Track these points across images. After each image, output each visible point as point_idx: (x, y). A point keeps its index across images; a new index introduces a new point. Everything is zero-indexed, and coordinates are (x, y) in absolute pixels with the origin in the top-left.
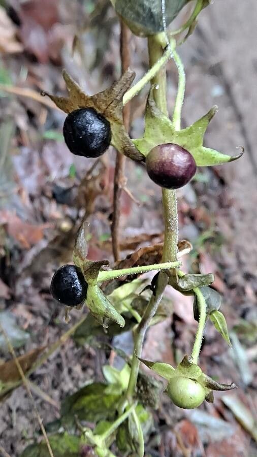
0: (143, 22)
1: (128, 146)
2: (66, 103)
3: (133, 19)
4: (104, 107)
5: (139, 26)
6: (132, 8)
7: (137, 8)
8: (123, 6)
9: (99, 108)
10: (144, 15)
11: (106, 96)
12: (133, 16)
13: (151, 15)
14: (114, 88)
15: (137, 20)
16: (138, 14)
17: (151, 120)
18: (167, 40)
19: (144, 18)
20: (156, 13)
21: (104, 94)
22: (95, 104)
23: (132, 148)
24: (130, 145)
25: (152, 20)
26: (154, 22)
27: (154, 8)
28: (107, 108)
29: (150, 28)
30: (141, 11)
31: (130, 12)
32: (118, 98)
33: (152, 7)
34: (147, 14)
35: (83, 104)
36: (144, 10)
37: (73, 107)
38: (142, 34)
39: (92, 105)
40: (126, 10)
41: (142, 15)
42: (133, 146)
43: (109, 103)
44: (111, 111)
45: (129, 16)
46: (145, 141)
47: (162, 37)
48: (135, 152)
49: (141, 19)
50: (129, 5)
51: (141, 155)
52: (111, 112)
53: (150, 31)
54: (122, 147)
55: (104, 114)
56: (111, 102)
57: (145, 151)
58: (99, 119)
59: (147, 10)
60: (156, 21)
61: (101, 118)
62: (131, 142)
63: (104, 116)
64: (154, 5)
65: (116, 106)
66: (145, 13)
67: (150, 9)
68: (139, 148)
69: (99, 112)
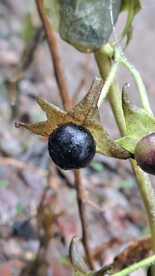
0: (88, 40)
1: (113, 147)
2: (43, 127)
3: (78, 40)
4: (82, 118)
5: (84, 44)
6: (74, 30)
7: (79, 29)
8: (66, 30)
9: (79, 120)
10: (87, 33)
11: (82, 108)
12: (77, 37)
13: (93, 32)
14: (88, 98)
15: (82, 39)
16: (81, 34)
17: (131, 116)
18: (112, 50)
19: (87, 36)
20: (97, 28)
21: (80, 106)
22: (73, 117)
23: (117, 148)
24: (115, 146)
25: (95, 36)
26: (97, 37)
27: (94, 25)
28: (86, 118)
29: (95, 43)
30: (83, 31)
31: (74, 34)
32: (94, 106)
33: (93, 24)
34: (89, 32)
35: (61, 122)
36: (86, 29)
37: (50, 128)
38: (89, 50)
39: (71, 120)
40: (70, 34)
41: (85, 34)
42: (118, 146)
43: (86, 113)
44: (90, 119)
45: (74, 38)
46: (128, 138)
47: (107, 48)
48: (122, 151)
49: (85, 37)
50: (71, 28)
51: (127, 152)
52: (90, 121)
53: (96, 46)
54: (109, 150)
55: (84, 125)
56: (88, 111)
57: (130, 148)
58: (81, 130)
59: (89, 29)
60: (99, 35)
61: (82, 129)
62: (115, 143)
63: (84, 126)
64: (93, 22)
65: (94, 114)
66: (87, 31)
67: (91, 27)
68: (124, 147)
69: (78, 124)
